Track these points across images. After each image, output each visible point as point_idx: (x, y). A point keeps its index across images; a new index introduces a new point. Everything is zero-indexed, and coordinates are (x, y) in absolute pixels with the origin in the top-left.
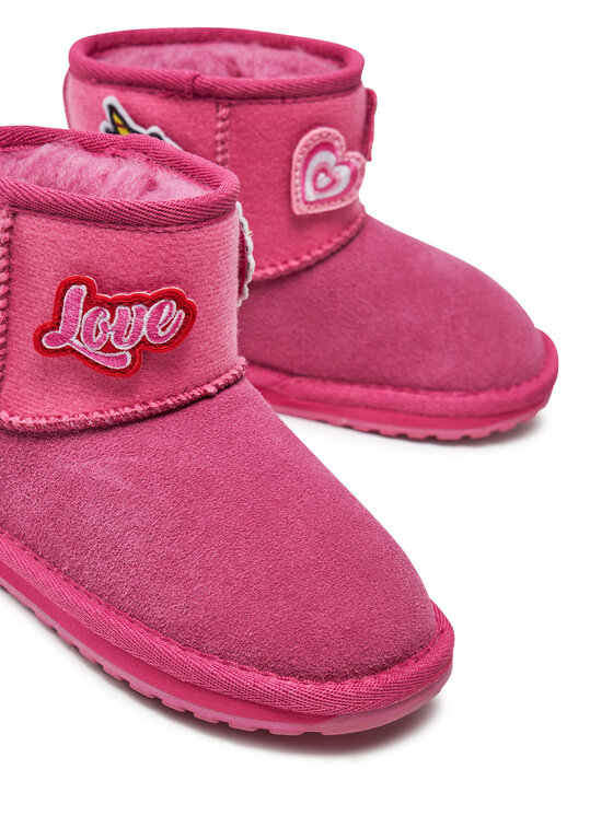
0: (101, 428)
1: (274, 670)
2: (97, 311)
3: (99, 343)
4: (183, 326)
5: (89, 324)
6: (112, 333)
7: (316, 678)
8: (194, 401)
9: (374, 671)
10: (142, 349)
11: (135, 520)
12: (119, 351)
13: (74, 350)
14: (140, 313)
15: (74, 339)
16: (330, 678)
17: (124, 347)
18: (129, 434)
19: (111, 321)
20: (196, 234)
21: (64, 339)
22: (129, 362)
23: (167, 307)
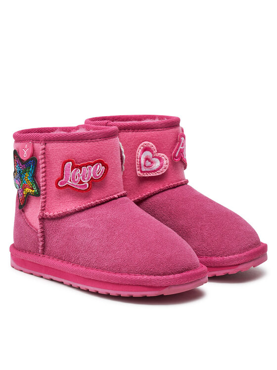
0: (81, 211)
1: (145, 274)
2: (76, 170)
3: (77, 181)
4: (104, 172)
5: (73, 175)
6: (81, 177)
7: (160, 275)
8: (111, 200)
9: (179, 272)
10: (92, 181)
11: (95, 236)
12: (84, 183)
13: (69, 185)
14: (90, 169)
15: (69, 181)
16: (164, 274)
17: (86, 182)
18: (90, 212)
19: (81, 173)
20: (106, 142)
21: (65, 182)
22: (88, 187)
23: (99, 166)
